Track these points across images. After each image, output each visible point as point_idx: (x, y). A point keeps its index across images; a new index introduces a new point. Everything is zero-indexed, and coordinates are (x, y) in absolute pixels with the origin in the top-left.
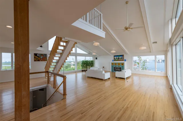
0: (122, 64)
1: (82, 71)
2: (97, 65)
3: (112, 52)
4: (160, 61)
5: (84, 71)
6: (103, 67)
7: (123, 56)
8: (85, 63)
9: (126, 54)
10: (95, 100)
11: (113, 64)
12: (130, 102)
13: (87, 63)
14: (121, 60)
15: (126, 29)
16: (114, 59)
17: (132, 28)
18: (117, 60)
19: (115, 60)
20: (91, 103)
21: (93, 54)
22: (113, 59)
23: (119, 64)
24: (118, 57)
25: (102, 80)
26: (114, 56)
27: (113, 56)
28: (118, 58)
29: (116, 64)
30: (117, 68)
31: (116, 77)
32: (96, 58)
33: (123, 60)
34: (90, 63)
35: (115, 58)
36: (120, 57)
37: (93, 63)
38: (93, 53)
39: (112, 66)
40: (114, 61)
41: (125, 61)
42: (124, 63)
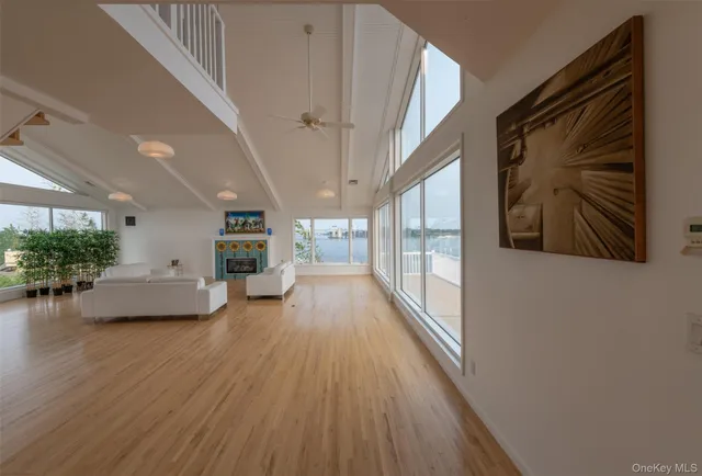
0: (261, 246)
1: (31, 294)
2: (135, 254)
3: (220, 195)
4: (340, 235)
5: (45, 292)
6: (175, 263)
7: (260, 214)
8: (48, 250)
9: (274, 207)
10: (210, 412)
11: (221, 246)
12: (334, 364)
13: (71, 243)
14: (256, 232)
15: (308, 121)
16: (227, 224)
17: (323, 124)
18: (239, 232)
19: (229, 229)
20: (200, 435)
21: (111, 197)
22: (223, 226)
23: (248, 246)
24: (241, 219)
25: (193, 318)
26: (227, 214)
27: (223, 215)
28: (243, 224)
29: (235, 246)
30: (241, 263)
31: (249, 297)
32: (131, 221)
33: (261, 231)
34: (87, 245)
35: (232, 221)
36: (251, 220)
37: (108, 246)
38: (109, 193)
39: (219, 256)
40: (228, 232)
41: (270, 234)
42: (266, 242)
